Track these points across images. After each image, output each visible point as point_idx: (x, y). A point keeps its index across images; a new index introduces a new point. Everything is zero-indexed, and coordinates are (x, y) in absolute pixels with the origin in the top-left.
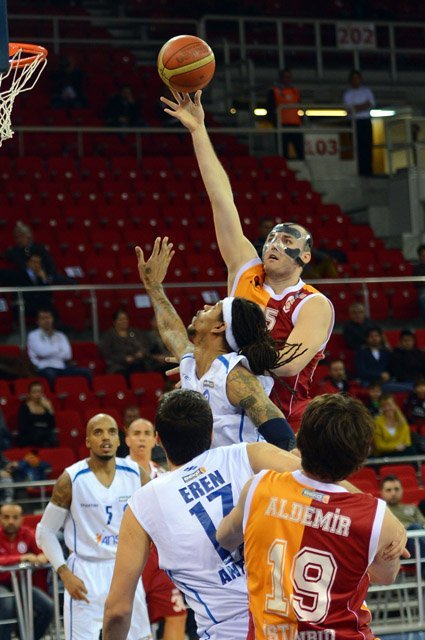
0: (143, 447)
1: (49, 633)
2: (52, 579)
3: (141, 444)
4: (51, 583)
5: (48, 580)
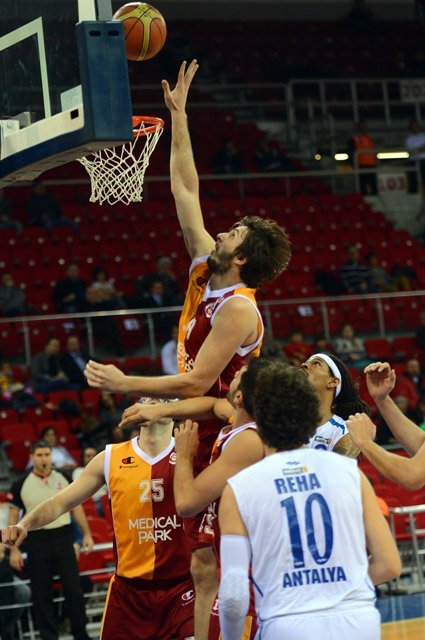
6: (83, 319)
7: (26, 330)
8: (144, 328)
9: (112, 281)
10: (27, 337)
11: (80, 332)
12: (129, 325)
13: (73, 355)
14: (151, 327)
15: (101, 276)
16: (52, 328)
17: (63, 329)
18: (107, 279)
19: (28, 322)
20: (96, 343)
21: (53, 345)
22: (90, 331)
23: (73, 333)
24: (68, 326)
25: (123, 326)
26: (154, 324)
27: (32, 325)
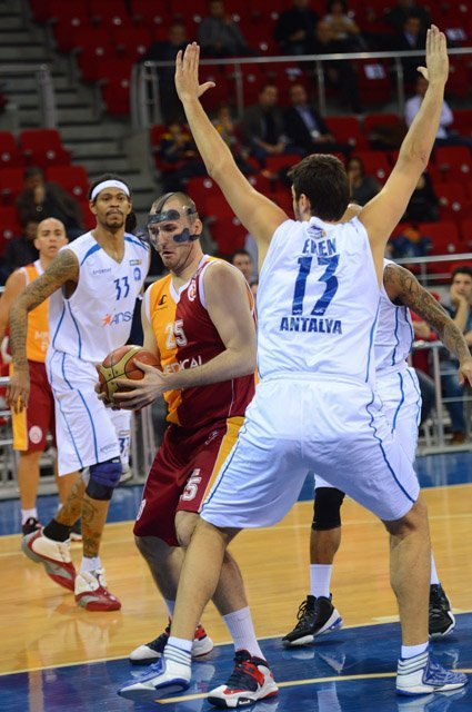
0: (54, 247)
1: (431, 417)
2: (432, 359)
3: (53, 244)
4: (432, 365)
5: (429, 361)
6: (313, 63)
7: (238, 75)
8: (391, 76)
9: (351, 14)
10: (239, 84)
11: (308, 80)
12: (371, 72)
13: (299, 108)
14: (400, 75)
15: (337, 7)
16: (272, 74)
17: (287, 75)
18: (345, 11)
19: (241, 64)
20: (328, 95)
21: (270, 94)
22: (321, 79)
23: (299, 80)
24: (294, 72)
25: (363, 73)
26: (404, 72)
27: (246, 68)
